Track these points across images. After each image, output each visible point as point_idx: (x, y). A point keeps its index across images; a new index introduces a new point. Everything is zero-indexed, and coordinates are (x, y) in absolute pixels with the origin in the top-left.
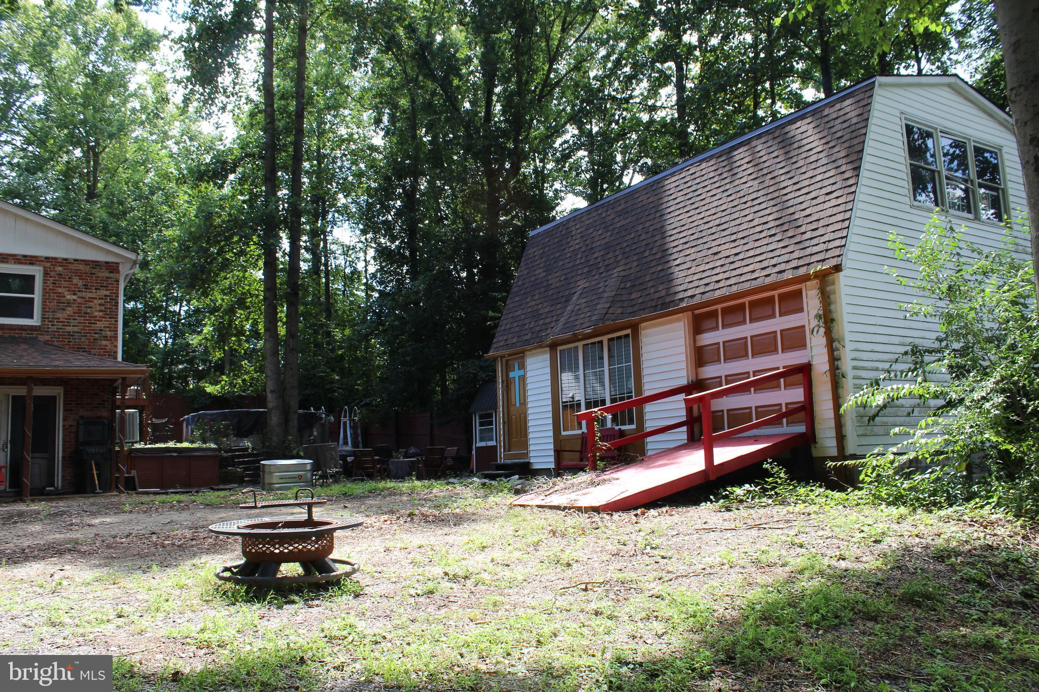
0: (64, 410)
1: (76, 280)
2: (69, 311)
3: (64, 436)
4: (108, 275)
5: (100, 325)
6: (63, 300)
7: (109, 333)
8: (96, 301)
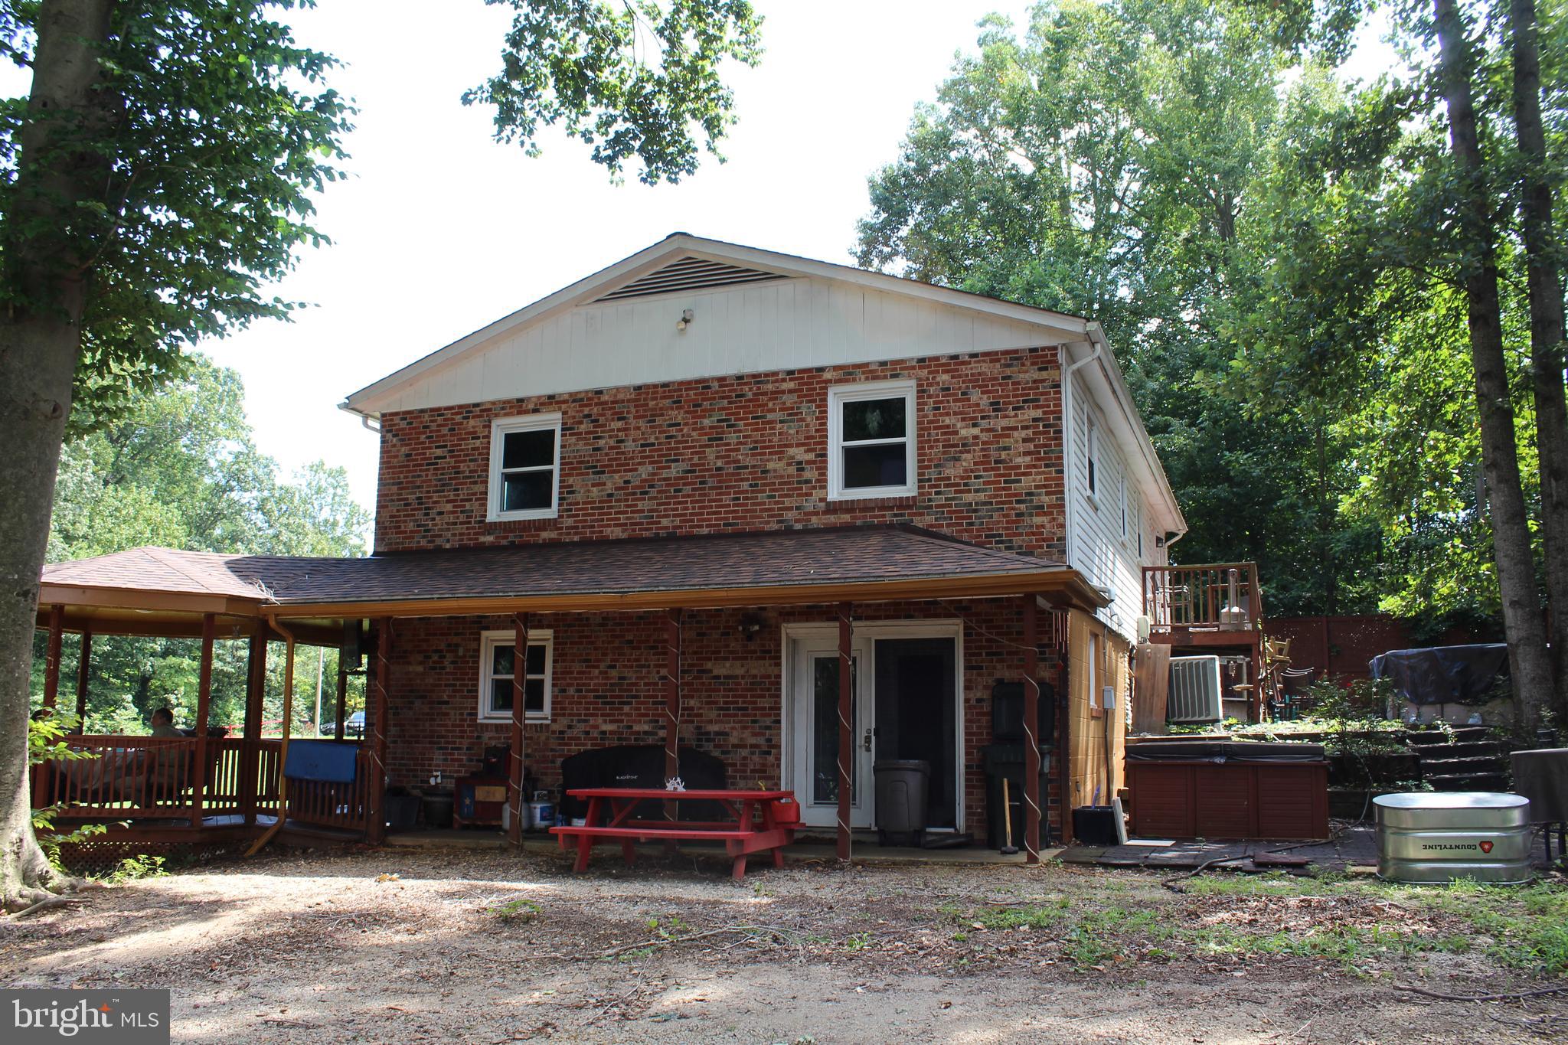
0: (966, 668)
1: (975, 396)
2: (968, 460)
3: (967, 721)
4: (1036, 375)
5: (1027, 483)
6: (954, 440)
7: (1046, 500)
8: (1016, 434)
